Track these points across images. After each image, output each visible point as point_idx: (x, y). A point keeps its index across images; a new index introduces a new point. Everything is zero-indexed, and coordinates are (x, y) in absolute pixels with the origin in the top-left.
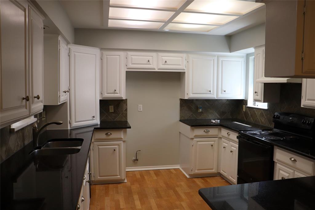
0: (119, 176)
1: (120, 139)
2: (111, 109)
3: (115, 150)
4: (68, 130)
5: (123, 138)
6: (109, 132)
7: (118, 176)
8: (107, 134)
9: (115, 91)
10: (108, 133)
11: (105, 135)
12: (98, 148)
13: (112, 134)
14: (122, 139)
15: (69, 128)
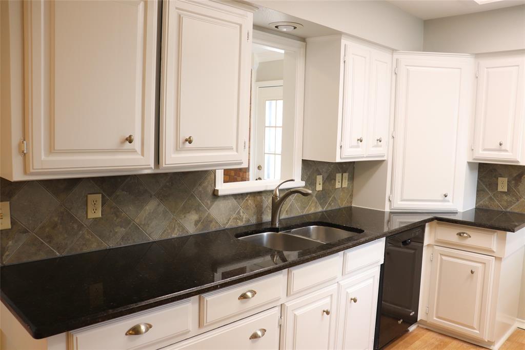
0: (478, 332)
1: (488, 252)
2: (503, 184)
3: (472, 272)
4: (384, 212)
5: (495, 251)
6: (467, 232)
7: (474, 329)
8: (459, 234)
9: (501, 144)
10: (464, 233)
11: (457, 236)
12: (441, 259)
13: (470, 237)
14: (493, 252)
15: (387, 209)
